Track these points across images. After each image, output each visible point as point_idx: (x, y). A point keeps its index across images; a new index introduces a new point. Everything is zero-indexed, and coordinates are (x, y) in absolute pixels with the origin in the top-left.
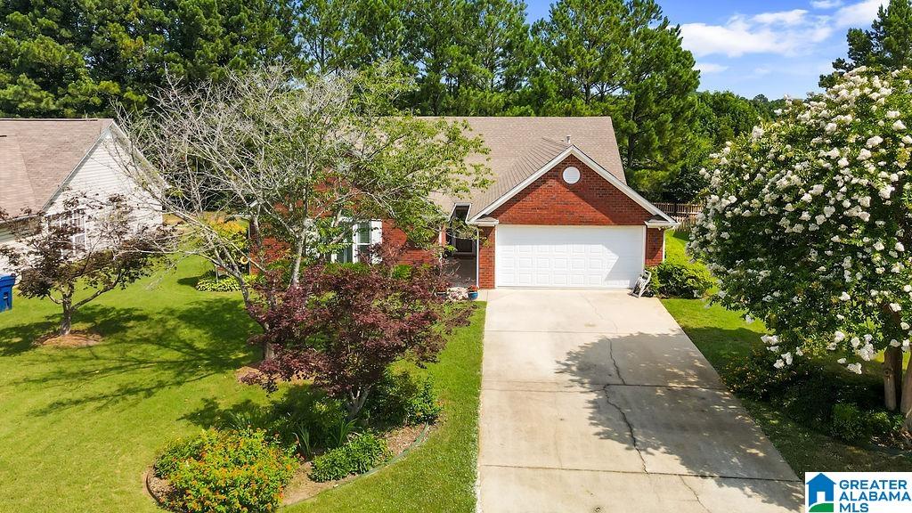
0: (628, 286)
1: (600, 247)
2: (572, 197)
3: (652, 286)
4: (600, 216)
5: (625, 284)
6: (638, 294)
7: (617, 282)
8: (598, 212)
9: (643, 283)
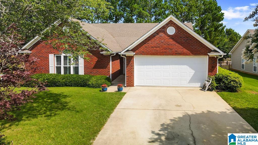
0: (199, 86)
1: (185, 67)
2: (171, 41)
3: (212, 85)
4: (185, 51)
5: (199, 85)
6: (205, 89)
7: (194, 84)
8: (184, 49)
9: (208, 84)
